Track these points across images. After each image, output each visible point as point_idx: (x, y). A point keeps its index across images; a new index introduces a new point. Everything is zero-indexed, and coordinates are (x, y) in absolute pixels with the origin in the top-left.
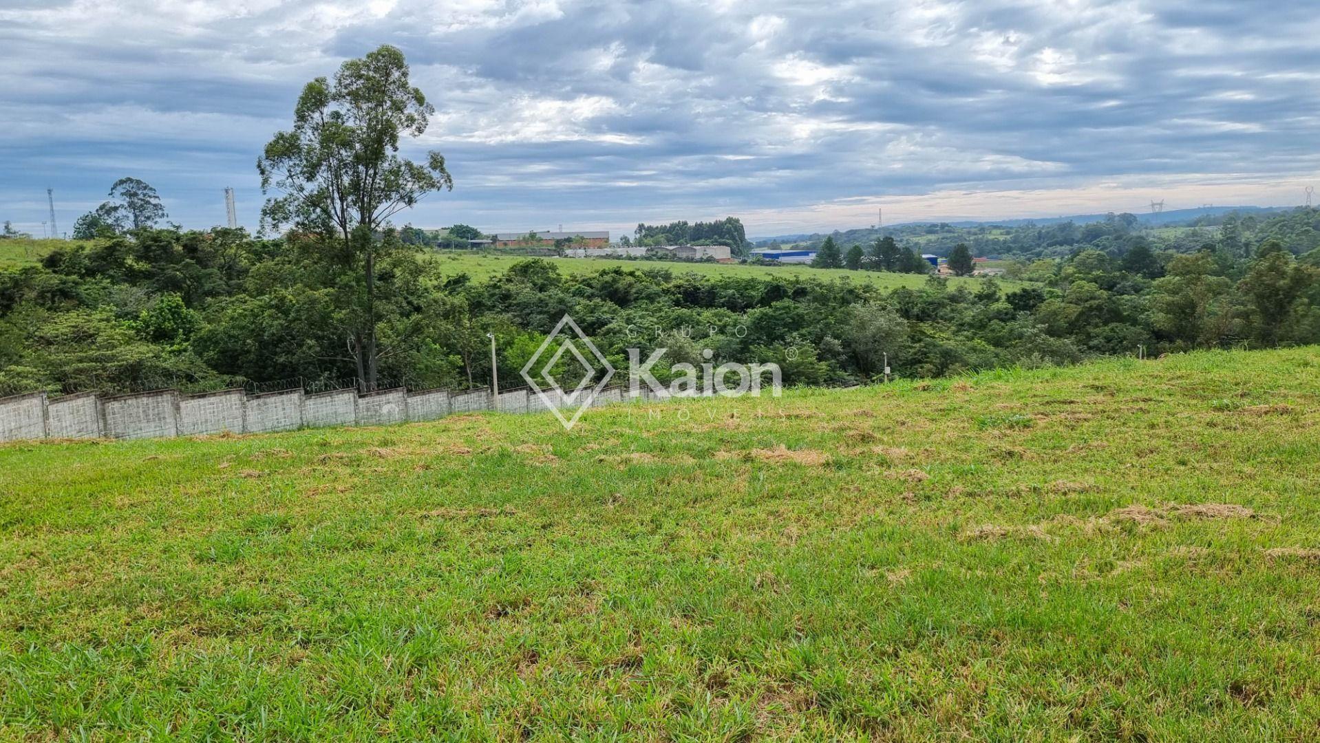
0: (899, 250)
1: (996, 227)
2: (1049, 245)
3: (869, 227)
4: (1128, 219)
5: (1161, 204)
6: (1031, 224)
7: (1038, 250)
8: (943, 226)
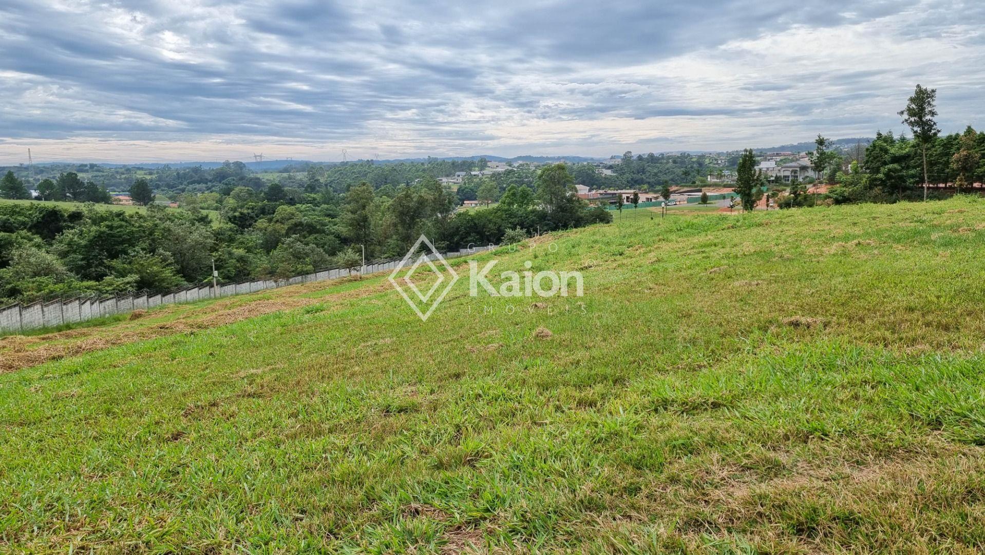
0: (82, 183)
1: (139, 169)
2: (189, 183)
3: (18, 165)
4: (240, 165)
5: (261, 156)
6: (167, 167)
7: (181, 187)
8: (92, 166)
